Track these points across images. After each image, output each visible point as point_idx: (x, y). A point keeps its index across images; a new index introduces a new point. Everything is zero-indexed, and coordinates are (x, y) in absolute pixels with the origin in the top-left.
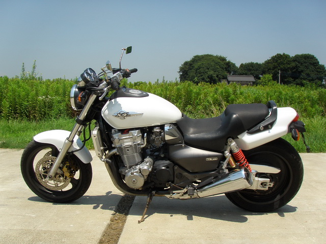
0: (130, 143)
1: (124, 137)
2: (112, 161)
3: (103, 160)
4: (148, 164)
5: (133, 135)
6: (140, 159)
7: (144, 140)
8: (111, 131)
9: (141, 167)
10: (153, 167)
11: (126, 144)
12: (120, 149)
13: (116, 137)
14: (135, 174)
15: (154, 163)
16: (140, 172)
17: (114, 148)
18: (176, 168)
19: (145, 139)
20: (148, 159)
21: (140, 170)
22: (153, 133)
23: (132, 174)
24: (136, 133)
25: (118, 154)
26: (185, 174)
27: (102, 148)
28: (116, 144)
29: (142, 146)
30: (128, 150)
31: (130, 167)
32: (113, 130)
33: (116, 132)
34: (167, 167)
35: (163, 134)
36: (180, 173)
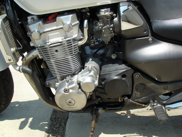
0: (60, 39)
1: (48, 27)
2: (33, 71)
3: (18, 68)
4: (92, 73)
5: (63, 24)
6: (79, 65)
7: (83, 31)
8: (27, 20)
9: (81, 79)
10: (100, 75)
11: (52, 41)
12: (43, 49)
13: (34, 28)
14: (71, 91)
15: (101, 69)
16: (80, 87)
17: (34, 48)
18: (137, 75)
19: (86, 30)
20: (91, 64)
21: (79, 84)
22: (98, 19)
23: (66, 91)
24: (68, 20)
25: (40, 57)
26: (151, 84)
27: (13, 50)
28: (36, 40)
29: (81, 43)
30: (57, 51)
31: (63, 78)
32: (29, 18)
33: (34, 21)
34: (123, 75)
35: (116, 19)
36: (142, 84)
